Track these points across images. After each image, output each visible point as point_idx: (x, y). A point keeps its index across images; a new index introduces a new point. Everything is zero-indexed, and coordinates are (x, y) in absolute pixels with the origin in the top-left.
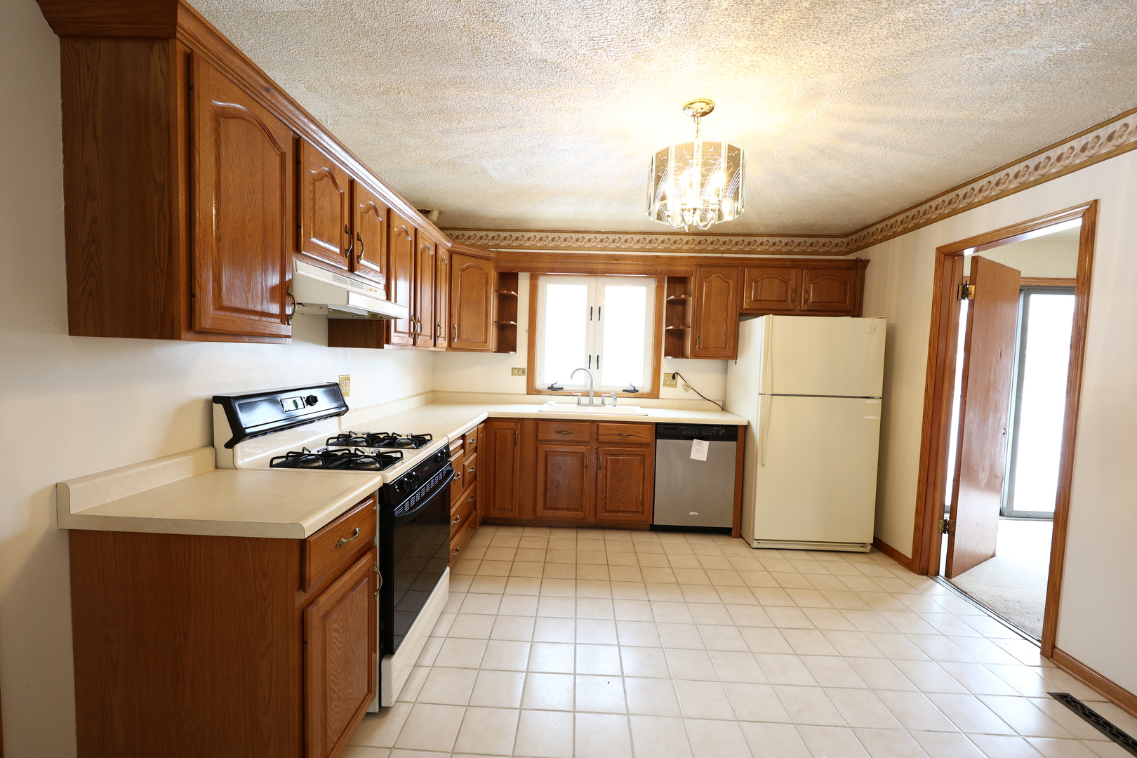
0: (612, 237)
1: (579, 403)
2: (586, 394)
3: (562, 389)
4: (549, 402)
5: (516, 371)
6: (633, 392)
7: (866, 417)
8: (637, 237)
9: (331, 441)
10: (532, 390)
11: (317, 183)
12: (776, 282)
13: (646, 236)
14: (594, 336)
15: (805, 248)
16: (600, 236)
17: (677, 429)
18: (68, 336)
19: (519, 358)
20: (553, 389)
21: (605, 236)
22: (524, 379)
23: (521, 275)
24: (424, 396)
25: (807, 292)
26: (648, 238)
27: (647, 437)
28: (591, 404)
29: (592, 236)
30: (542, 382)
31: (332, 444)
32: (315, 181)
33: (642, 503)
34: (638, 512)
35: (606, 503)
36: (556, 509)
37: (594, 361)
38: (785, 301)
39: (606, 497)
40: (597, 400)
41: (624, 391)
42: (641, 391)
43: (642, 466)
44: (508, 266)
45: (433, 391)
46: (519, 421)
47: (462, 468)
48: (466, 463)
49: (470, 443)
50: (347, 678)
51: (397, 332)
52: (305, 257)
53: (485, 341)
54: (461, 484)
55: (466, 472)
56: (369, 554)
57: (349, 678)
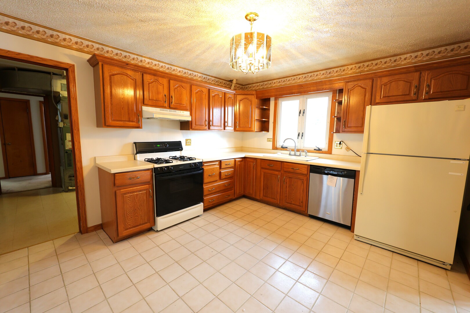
0: (310, 75)
1: (290, 154)
2: (293, 150)
3: (287, 148)
4: (278, 153)
5: (269, 140)
6: (319, 150)
7: (450, 173)
8: (322, 72)
9: (170, 157)
10: (275, 148)
11: (150, 84)
12: (401, 83)
13: (327, 71)
14: (302, 124)
15: (445, 54)
16: (304, 76)
17: (319, 169)
18: (96, 128)
19: (270, 134)
20: (283, 148)
21: (307, 75)
22: (271, 143)
23: (271, 99)
24: (235, 148)
25: (429, 86)
26: (328, 71)
27: (305, 171)
28: (295, 155)
29: (301, 76)
30: (279, 144)
31: (171, 158)
32: (149, 83)
33: (302, 202)
34: (300, 206)
35: (286, 199)
36: (267, 197)
37: (300, 135)
38: (409, 95)
39: (286, 196)
40: (298, 153)
41: (314, 150)
42: (323, 150)
43: (303, 184)
44: (266, 96)
45: (242, 147)
46: (255, 159)
47: (218, 172)
48: (222, 171)
49: (226, 165)
50: (135, 214)
51: (197, 125)
52: (147, 105)
53: (251, 128)
54: (218, 178)
55: (222, 175)
56: (148, 186)
57: (136, 214)
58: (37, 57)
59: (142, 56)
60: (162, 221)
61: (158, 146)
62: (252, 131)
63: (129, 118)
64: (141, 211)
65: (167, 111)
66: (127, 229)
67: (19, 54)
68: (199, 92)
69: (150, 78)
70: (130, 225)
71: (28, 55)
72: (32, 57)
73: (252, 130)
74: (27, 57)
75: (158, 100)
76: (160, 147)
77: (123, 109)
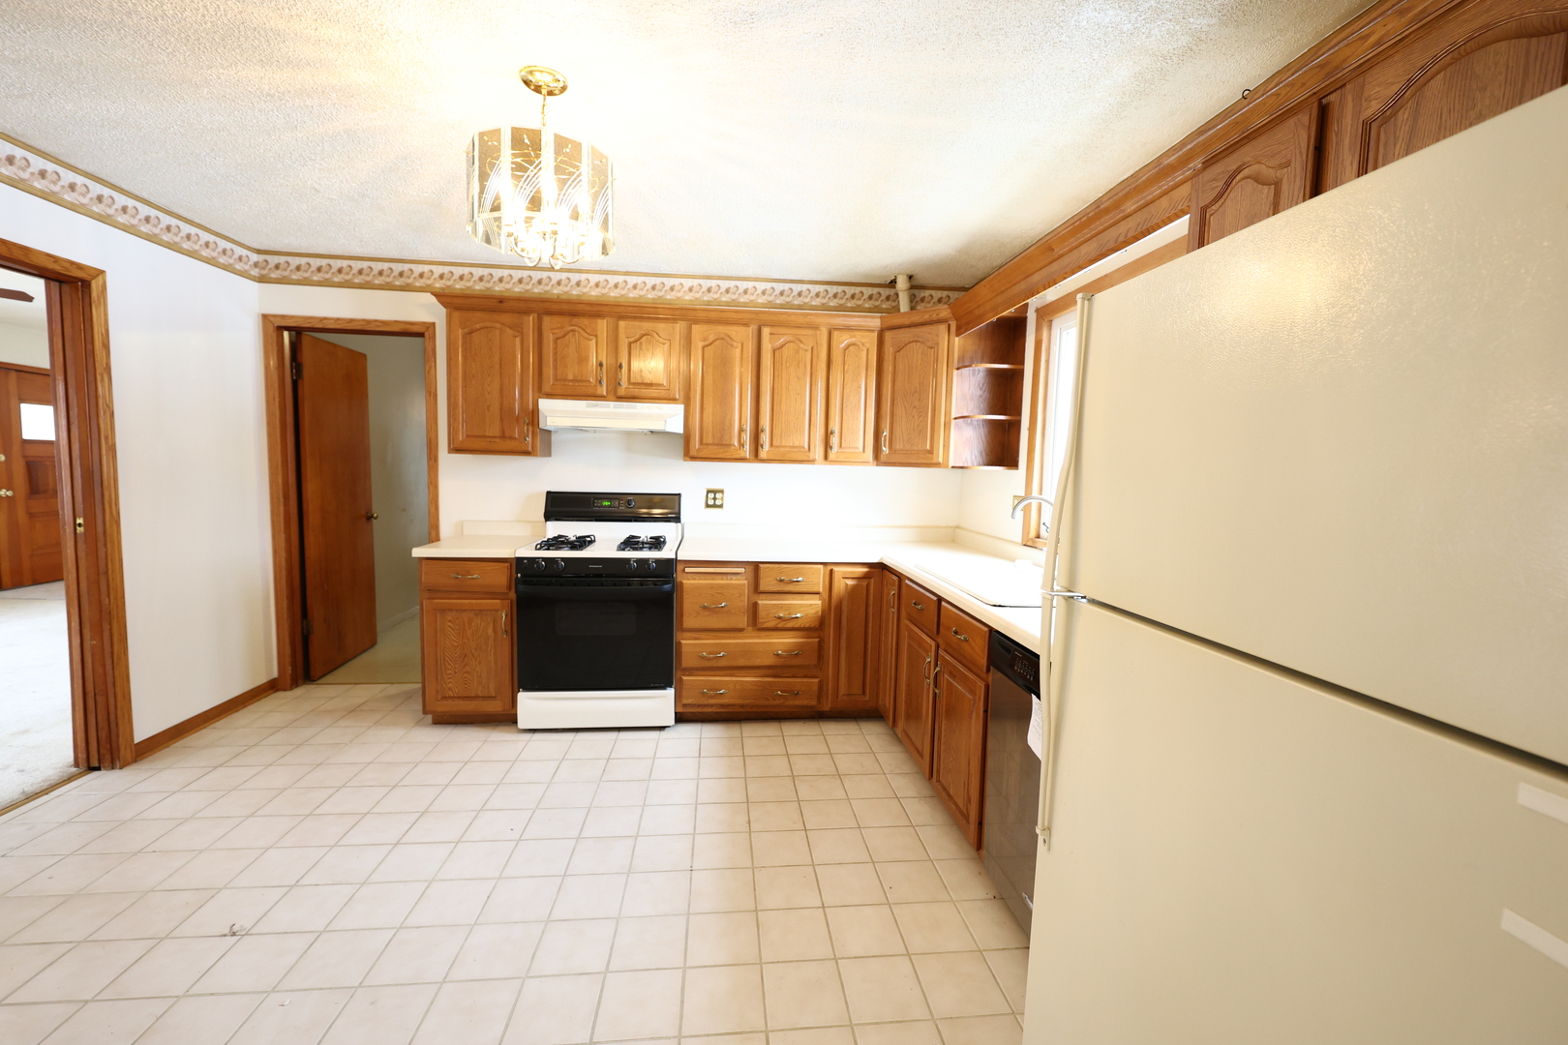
10: (1028, 541)
19: (1018, 480)
32: (557, 339)
45: (957, 527)
46: (898, 576)
47: (744, 602)
48: (763, 602)
49: (781, 581)
50: (464, 666)
51: (708, 445)
52: (550, 396)
53: (931, 452)
54: (742, 621)
55: (762, 613)
56: (498, 601)
57: (468, 668)
58: (376, 321)
59: (580, 271)
60: (533, 706)
61: (607, 503)
62: (937, 465)
63: (503, 431)
64: (480, 663)
65: (609, 407)
66: (444, 698)
67: (351, 321)
68: (717, 342)
69: (559, 325)
70: (450, 689)
71: (364, 320)
72: (368, 322)
73: (934, 461)
74: (361, 323)
75: (579, 378)
76: (609, 506)
77: (488, 410)
